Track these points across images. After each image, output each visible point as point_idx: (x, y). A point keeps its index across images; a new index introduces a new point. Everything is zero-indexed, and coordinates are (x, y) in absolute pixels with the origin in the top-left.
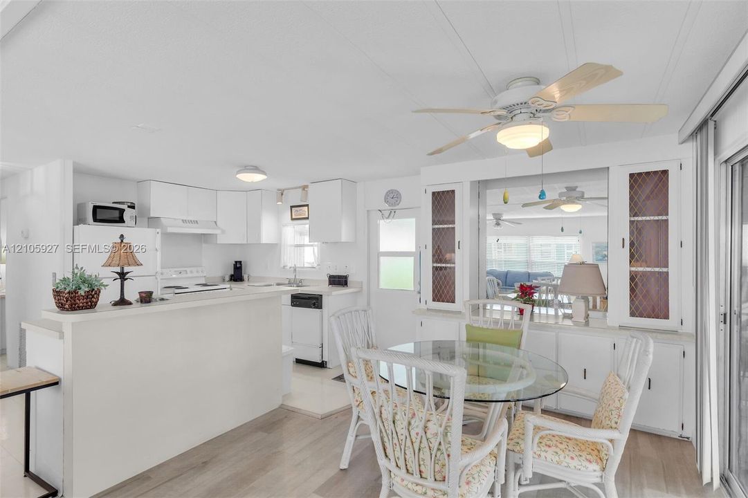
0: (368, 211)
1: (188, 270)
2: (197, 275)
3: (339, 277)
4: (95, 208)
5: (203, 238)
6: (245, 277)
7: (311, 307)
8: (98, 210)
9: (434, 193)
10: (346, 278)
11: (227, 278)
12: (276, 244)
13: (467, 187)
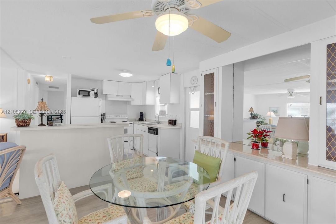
0: (185, 88)
1: (120, 115)
2: (124, 117)
3: (172, 121)
4: (80, 91)
5: (127, 102)
6: (144, 119)
7: (153, 134)
8: (81, 92)
9: (205, 75)
10: (175, 121)
11: (137, 120)
12: (154, 105)
13: (221, 69)
